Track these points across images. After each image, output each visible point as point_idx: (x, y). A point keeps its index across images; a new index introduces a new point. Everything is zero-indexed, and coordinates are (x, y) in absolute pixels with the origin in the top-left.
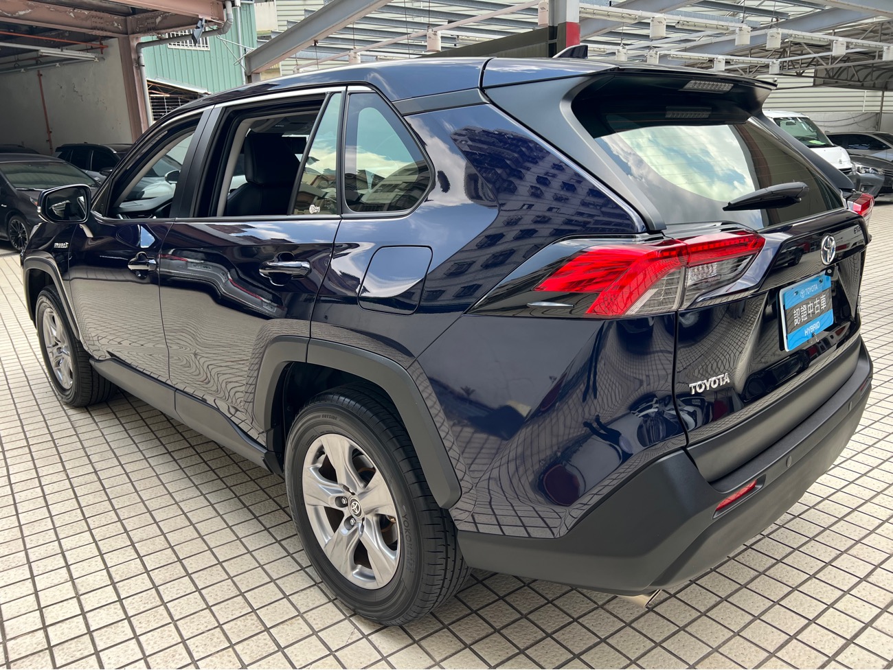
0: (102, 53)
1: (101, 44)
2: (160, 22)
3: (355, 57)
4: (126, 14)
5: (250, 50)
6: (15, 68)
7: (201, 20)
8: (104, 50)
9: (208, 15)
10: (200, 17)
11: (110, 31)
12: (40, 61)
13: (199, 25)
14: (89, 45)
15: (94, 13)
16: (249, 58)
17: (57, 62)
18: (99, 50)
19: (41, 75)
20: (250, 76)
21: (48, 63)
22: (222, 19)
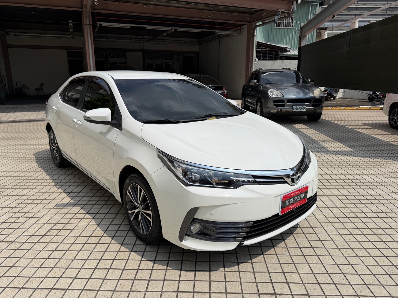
0: (240, 31)
1: (241, 28)
2: (265, 15)
3: (355, 23)
4: (252, 13)
5: (303, 24)
7: (279, 12)
8: (242, 30)
9: (283, 9)
10: (279, 10)
11: (244, 22)
12: (220, 36)
13: (278, 14)
14: (236, 29)
15: (239, 14)
16: (302, 29)
17: (224, 36)
18: (239, 30)
19: (220, 42)
20: (301, 38)
21: (222, 37)
22: (290, 10)
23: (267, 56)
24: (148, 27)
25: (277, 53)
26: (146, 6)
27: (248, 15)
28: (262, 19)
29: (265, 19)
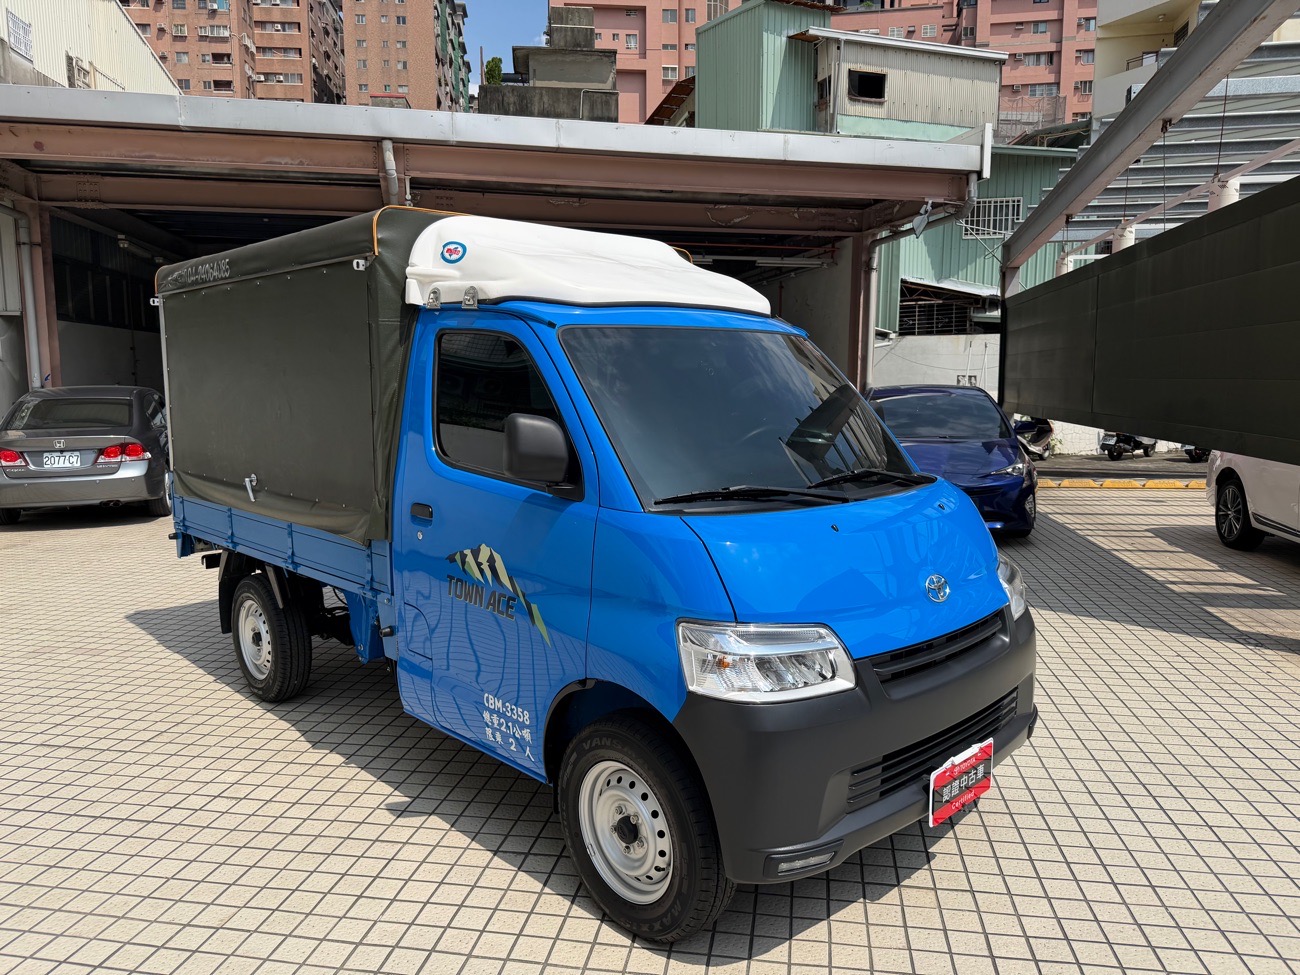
0: (832, 257)
1: (833, 247)
2: (898, 211)
3: (1124, 236)
4: (864, 206)
5: (1007, 235)
6: (759, 280)
7: (927, 203)
8: (836, 254)
9: (941, 196)
10: (926, 200)
11: (839, 230)
13: (922, 211)
14: (822, 250)
15: (823, 210)
16: (1007, 247)
17: (792, 271)
18: (830, 255)
19: (782, 287)
20: (1007, 273)
21: (785, 273)
22: (962, 199)
23: (935, 321)
25: (966, 313)
26: (554, 200)
27: (851, 212)
28: (891, 221)
29: (897, 223)
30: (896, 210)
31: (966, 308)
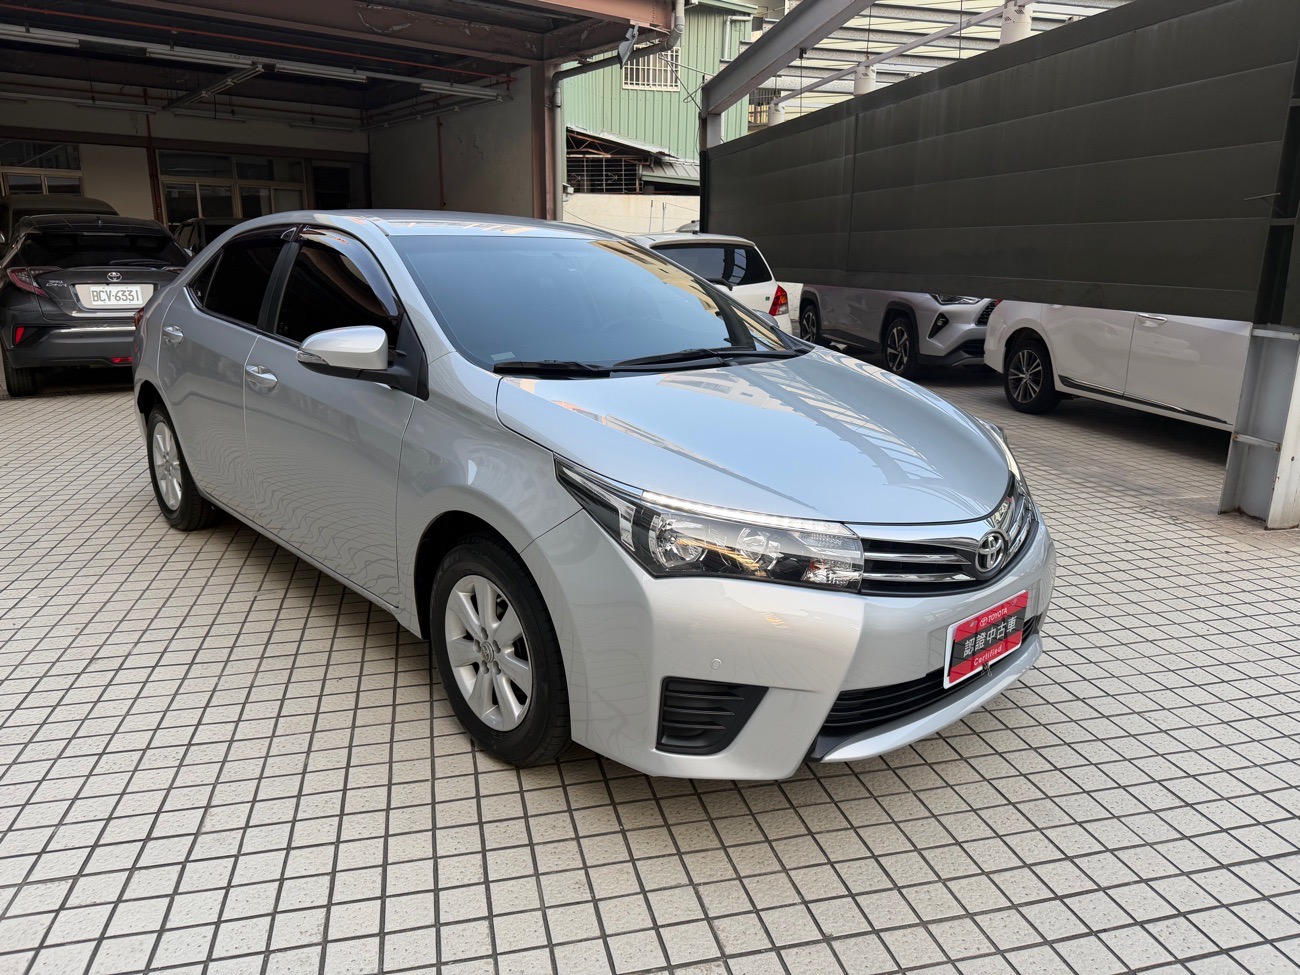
0: (508, 89)
1: (508, 76)
2: (585, 40)
3: (867, 75)
4: (543, 30)
5: (708, 78)
6: (411, 114)
7: (633, 27)
8: (512, 85)
9: (645, 21)
10: (632, 23)
11: (517, 56)
12: (439, 103)
13: (628, 35)
14: (494, 79)
15: (498, 28)
16: (708, 90)
17: (456, 104)
18: (505, 86)
19: (440, 124)
20: (708, 118)
21: (446, 106)
22: (668, 26)
23: (604, 178)
24: (157, 50)
25: (635, 170)
27: (530, 35)
28: (577, 50)
29: (588, 52)
30: (584, 36)
31: (635, 165)
